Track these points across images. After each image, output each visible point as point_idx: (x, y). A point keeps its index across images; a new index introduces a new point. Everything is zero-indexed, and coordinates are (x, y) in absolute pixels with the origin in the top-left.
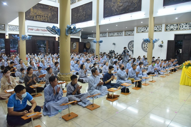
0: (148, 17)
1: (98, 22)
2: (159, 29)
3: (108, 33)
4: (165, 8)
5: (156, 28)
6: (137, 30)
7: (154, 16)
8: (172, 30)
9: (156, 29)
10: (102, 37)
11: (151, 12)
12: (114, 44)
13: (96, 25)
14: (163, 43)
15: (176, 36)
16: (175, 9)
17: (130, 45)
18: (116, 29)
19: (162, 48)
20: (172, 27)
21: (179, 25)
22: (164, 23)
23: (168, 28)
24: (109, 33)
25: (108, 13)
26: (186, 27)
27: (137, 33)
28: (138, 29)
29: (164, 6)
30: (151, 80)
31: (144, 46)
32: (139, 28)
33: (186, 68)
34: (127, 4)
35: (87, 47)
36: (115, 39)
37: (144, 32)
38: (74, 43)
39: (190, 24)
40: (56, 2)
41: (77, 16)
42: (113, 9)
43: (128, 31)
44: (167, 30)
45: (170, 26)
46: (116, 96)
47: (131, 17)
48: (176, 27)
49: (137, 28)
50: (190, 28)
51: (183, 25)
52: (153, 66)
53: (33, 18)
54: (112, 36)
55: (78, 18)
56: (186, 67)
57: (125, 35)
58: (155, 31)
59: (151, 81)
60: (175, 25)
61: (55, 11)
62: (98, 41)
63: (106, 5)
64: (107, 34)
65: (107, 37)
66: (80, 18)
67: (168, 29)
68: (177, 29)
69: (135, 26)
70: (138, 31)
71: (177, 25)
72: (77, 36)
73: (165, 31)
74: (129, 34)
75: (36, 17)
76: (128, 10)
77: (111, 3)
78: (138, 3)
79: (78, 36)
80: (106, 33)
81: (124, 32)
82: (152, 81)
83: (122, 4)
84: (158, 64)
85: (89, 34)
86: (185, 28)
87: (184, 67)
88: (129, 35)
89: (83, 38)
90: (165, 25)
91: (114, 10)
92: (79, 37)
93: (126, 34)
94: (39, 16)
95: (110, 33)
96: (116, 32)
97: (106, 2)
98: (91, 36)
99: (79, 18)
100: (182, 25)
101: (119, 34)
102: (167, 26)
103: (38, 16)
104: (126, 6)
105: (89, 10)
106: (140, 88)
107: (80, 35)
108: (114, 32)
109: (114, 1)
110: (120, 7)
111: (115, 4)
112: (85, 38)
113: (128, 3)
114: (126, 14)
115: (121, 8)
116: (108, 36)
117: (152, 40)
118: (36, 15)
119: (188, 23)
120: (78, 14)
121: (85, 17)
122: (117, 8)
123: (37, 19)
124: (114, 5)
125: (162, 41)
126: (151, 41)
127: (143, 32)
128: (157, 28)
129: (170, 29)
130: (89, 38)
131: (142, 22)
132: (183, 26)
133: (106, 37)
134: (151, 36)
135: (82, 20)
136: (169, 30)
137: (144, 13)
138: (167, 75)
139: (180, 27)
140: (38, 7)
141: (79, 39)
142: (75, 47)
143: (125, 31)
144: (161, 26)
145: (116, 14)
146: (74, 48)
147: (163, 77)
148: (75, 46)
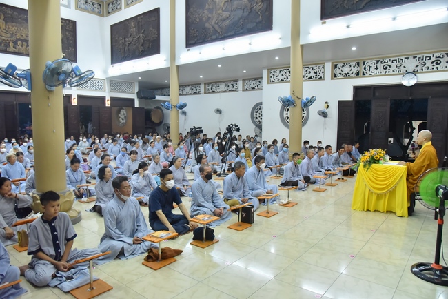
0: (288, 44)
1: (173, 57)
2: (318, 74)
3: (205, 84)
4: (325, 23)
5: (312, 72)
6: (269, 77)
7: (302, 41)
8: (347, 75)
9: (312, 75)
10: (191, 94)
11: (296, 33)
12: (219, 111)
13: (169, 66)
14: (328, 106)
15: (357, 90)
16: (348, 27)
17: (255, 114)
18: (222, 76)
19: (327, 119)
20: (347, 70)
21: (361, 64)
22: (328, 61)
23: (338, 71)
24: (207, 86)
25: (196, 36)
26: (377, 68)
27: (268, 83)
28: (271, 75)
29: (322, 18)
30: (285, 202)
31: (285, 116)
32: (272, 71)
33: (366, 169)
34: (239, 13)
35: (155, 119)
36: (221, 99)
37: (286, 82)
38: (122, 111)
39: (385, 62)
40: (70, 8)
41: (124, 44)
42: (207, 25)
43: (249, 79)
44: (335, 76)
45: (343, 66)
46: (169, 253)
47: (250, 44)
48: (355, 70)
49: (269, 73)
50: (386, 72)
51: (370, 64)
52: (296, 165)
53: (7, 45)
54: (214, 92)
55: (126, 48)
56: (365, 166)
57: (243, 90)
58: (310, 78)
59: (284, 205)
60: (353, 64)
61: (67, 30)
62: (175, 105)
63: (192, 17)
64: (202, 86)
65: (203, 95)
66: (132, 48)
67: (338, 73)
68: (358, 74)
69: (264, 68)
70: (272, 79)
71: (358, 64)
72: (128, 93)
73: (332, 79)
74: (252, 86)
75: (15, 43)
76: (242, 29)
77: (204, 10)
78: (265, 12)
79: (131, 93)
80: (200, 84)
81: (240, 83)
82: (288, 203)
83: (227, 14)
84: (310, 158)
85: (159, 89)
86: (376, 71)
87: (362, 165)
88: (253, 88)
89: (142, 98)
90: (330, 63)
91: (209, 29)
92: (134, 96)
93: (246, 87)
94: (22, 41)
95: (209, 84)
96: (224, 82)
97: (191, 10)
98: (165, 93)
99: (129, 49)
100: (368, 64)
101: (230, 86)
102: (336, 66)
103: (19, 42)
104: (237, 18)
105: (151, 29)
106: (249, 225)
107: (137, 90)
108: (218, 83)
109: (211, 7)
110: (223, 20)
111: (212, 14)
112: (147, 98)
113: (242, 11)
114: (237, 38)
115: (227, 23)
116: (205, 93)
117: (300, 100)
118: (14, 38)
119: (381, 60)
120: (127, 39)
121: (142, 45)
122: (217, 24)
123: (16, 50)
124: (210, 15)
125: (326, 103)
126: (298, 103)
127: (282, 80)
128: (315, 73)
129: (343, 73)
130: (158, 98)
131: (277, 58)
132: (370, 67)
133: (199, 93)
134: (296, 90)
135: (137, 53)
136: (341, 77)
137: (280, 37)
138: (331, 185)
139: (365, 68)
140: (21, 18)
141: (133, 100)
142: (124, 121)
143: (244, 80)
144: (322, 66)
145: (214, 37)
146: (122, 121)
147: (320, 191)
148: (125, 117)
